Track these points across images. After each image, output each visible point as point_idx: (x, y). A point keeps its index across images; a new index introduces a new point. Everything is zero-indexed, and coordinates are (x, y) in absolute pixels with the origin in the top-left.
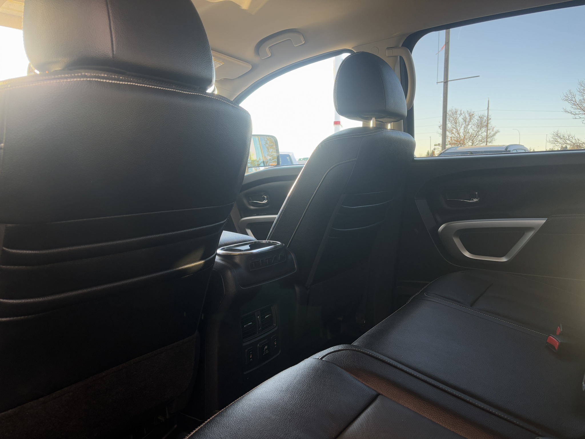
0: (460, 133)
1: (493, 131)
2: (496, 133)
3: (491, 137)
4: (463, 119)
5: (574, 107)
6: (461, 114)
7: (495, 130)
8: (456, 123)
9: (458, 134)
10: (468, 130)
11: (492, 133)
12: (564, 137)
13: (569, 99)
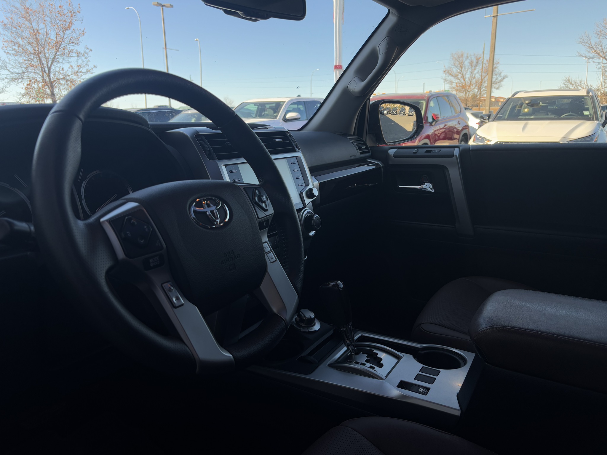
0: (466, 78)
1: (501, 76)
2: (504, 78)
3: (499, 83)
4: (470, 63)
5: (588, 50)
6: (467, 57)
7: (502, 75)
8: (462, 68)
9: (464, 80)
10: (475, 75)
11: (500, 78)
12: (576, 83)
13: (584, 42)
